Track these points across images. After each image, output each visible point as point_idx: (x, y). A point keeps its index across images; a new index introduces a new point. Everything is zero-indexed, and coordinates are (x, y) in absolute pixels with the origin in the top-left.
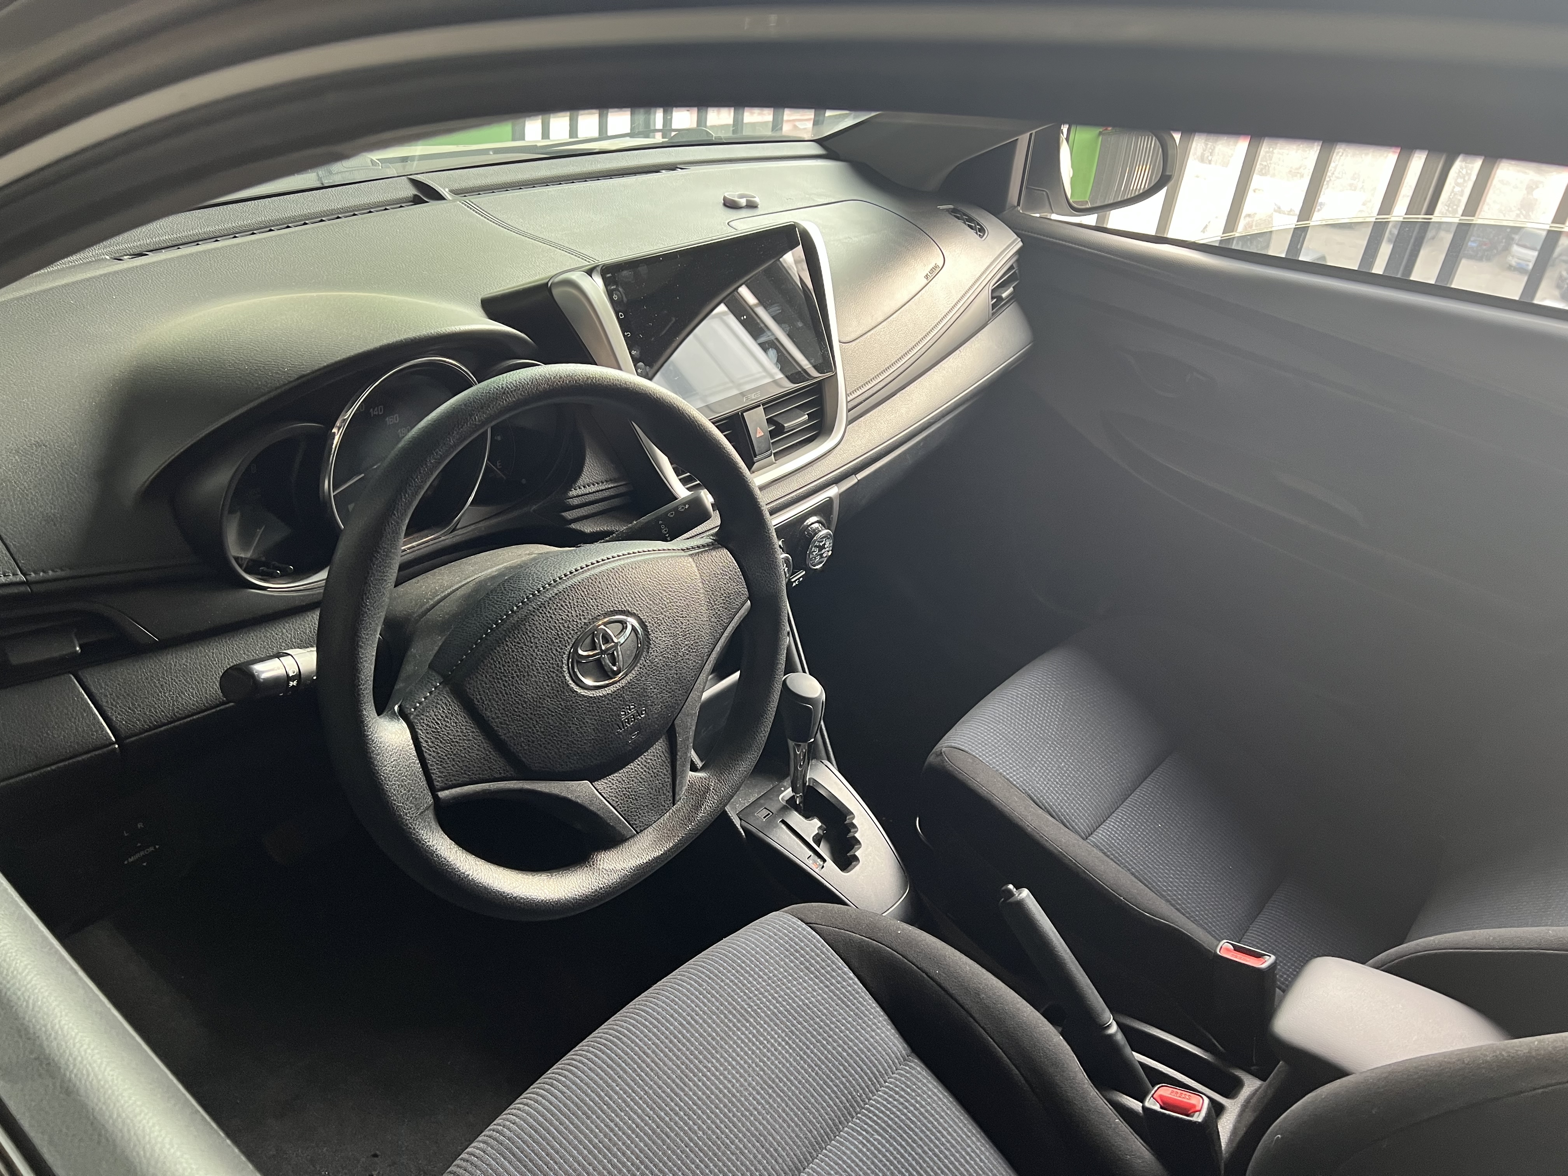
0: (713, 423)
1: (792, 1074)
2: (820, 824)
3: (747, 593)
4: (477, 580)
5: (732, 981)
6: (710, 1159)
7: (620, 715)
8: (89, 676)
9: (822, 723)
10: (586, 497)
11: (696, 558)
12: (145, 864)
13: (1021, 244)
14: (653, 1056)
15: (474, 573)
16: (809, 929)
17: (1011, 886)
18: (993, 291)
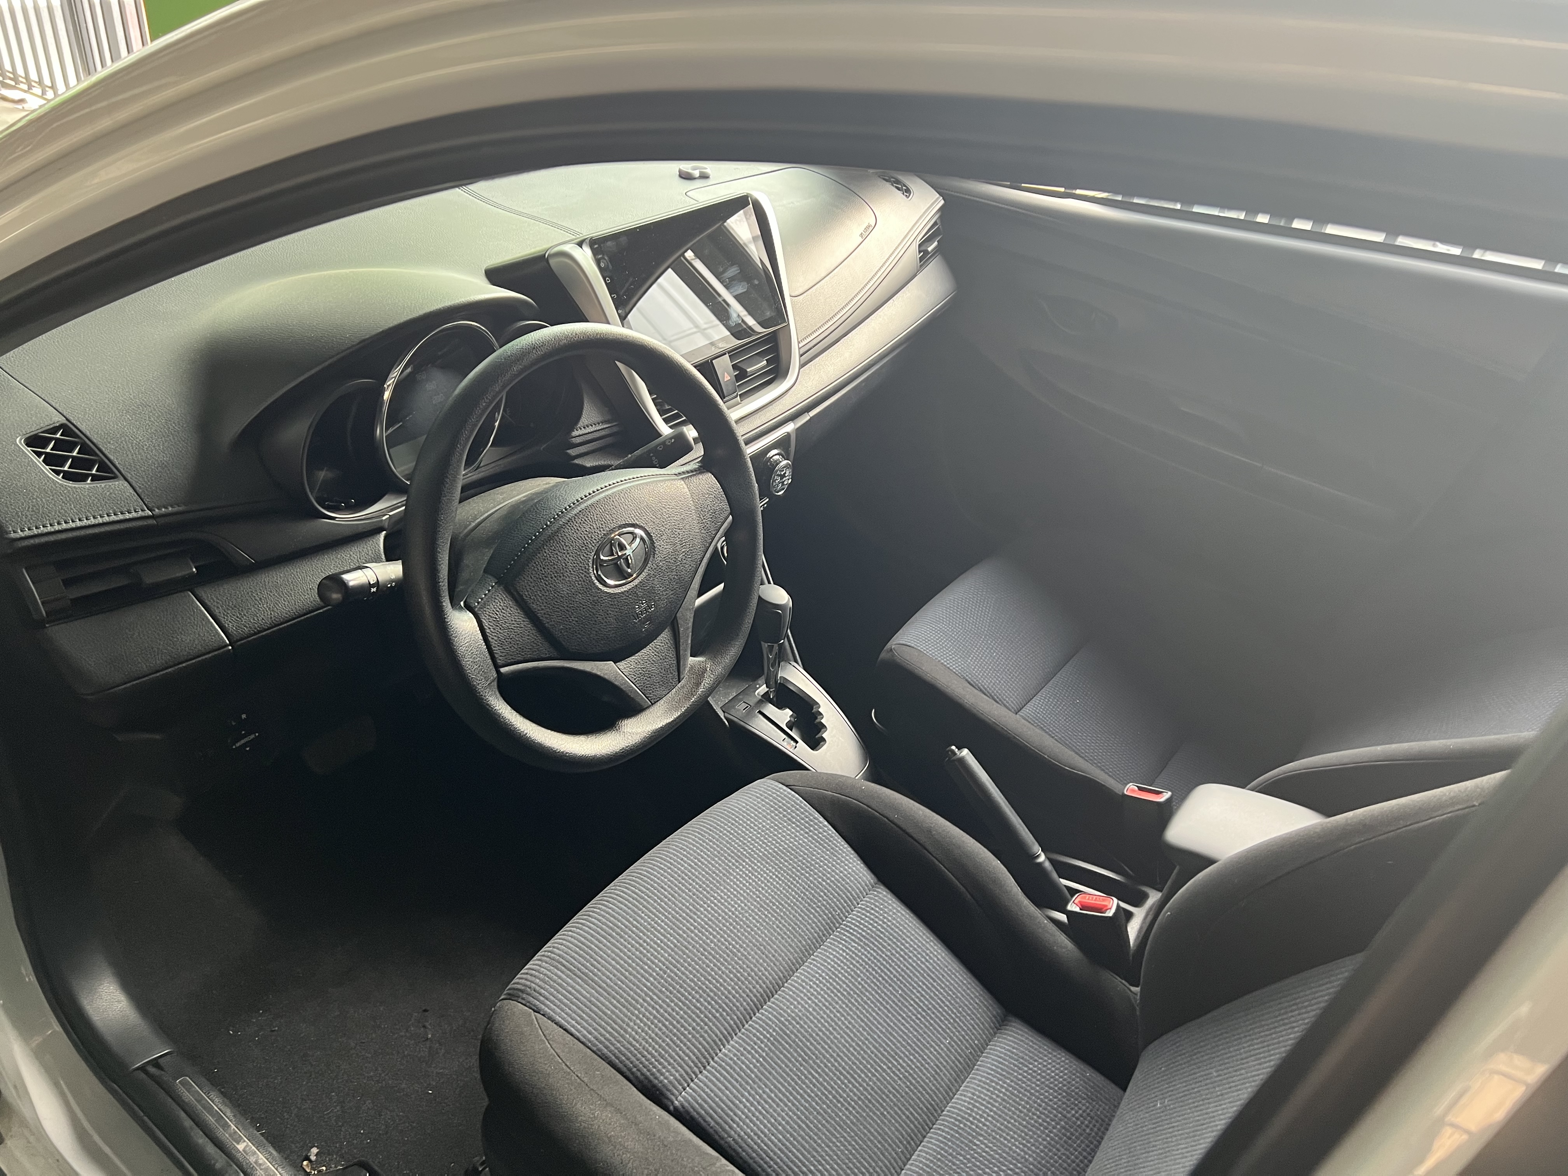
0: (695, 367)
1: (783, 900)
2: (791, 713)
3: (729, 509)
4: (509, 505)
5: (728, 832)
6: (722, 964)
7: (635, 608)
8: (203, 592)
9: (789, 631)
10: (585, 436)
11: (687, 481)
12: (248, 749)
13: (942, 202)
14: (669, 889)
15: (504, 500)
16: (789, 790)
17: (953, 747)
18: (920, 246)
